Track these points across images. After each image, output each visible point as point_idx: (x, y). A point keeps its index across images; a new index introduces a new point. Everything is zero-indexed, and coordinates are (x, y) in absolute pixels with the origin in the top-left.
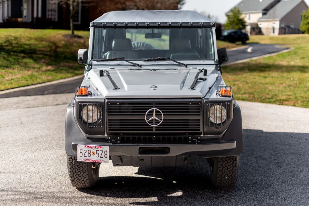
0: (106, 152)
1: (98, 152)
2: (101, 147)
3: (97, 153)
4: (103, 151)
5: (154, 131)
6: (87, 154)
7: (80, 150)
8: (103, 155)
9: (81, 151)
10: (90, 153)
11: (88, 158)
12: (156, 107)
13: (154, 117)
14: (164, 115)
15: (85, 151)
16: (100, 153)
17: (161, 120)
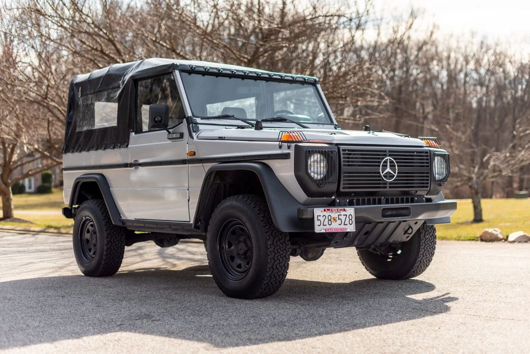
0: (350, 216)
1: (340, 217)
2: (344, 210)
3: (339, 219)
4: (346, 215)
5: (388, 189)
6: (326, 223)
7: (318, 216)
8: (347, 222)
9: (319, 218)
10: (330, 220)
11: (328, 227)
12: (390, 155)
13: (388, 170)
14: (398, 166)
15: (324, 217)
16: (343, 218)
17: (395, 173)
